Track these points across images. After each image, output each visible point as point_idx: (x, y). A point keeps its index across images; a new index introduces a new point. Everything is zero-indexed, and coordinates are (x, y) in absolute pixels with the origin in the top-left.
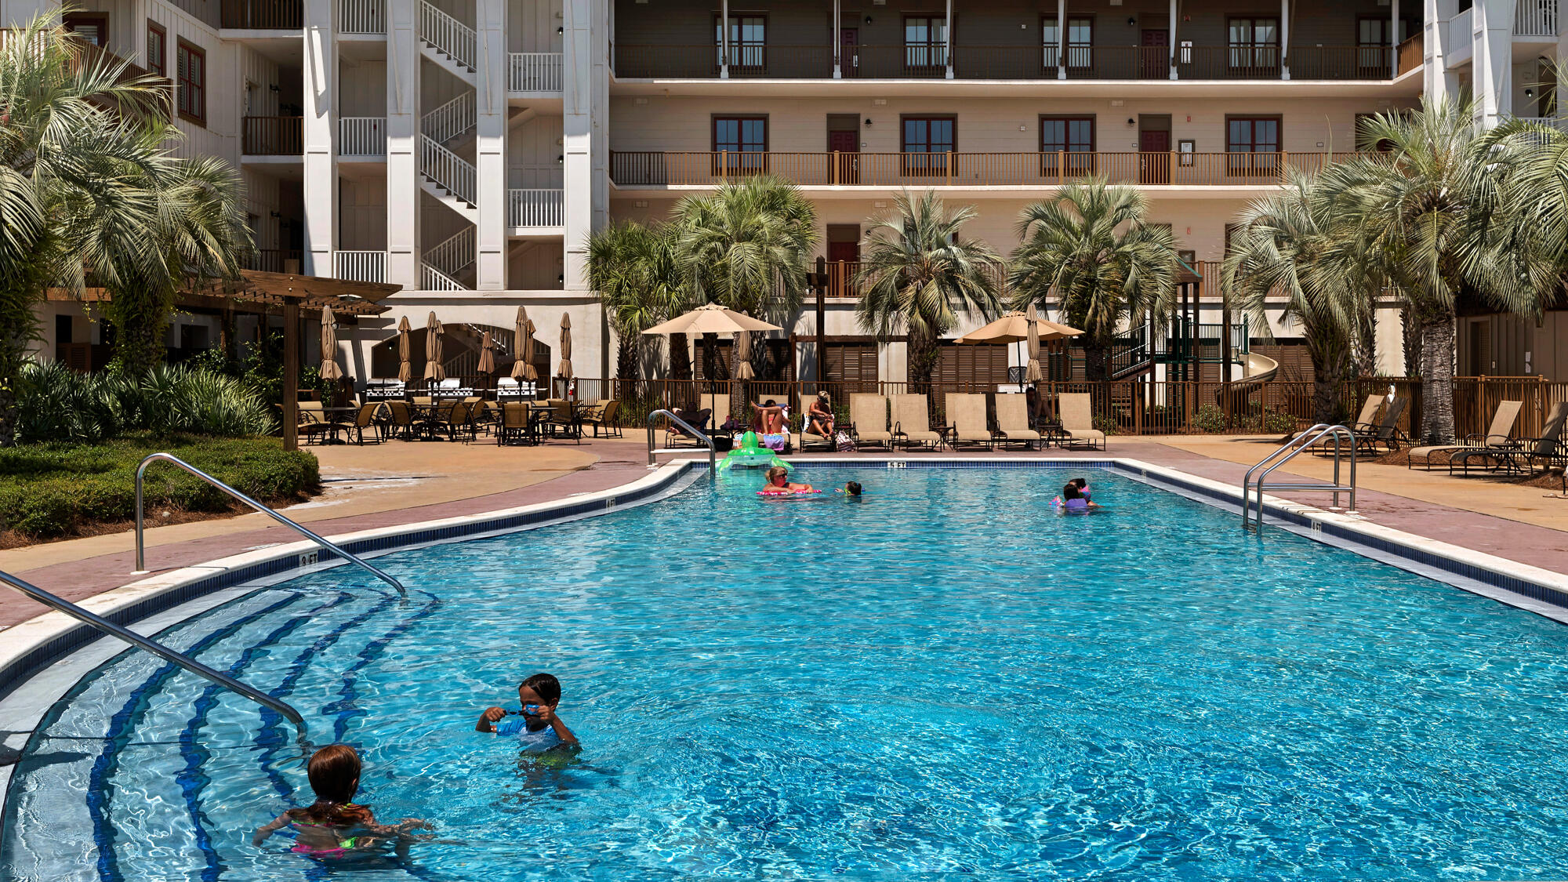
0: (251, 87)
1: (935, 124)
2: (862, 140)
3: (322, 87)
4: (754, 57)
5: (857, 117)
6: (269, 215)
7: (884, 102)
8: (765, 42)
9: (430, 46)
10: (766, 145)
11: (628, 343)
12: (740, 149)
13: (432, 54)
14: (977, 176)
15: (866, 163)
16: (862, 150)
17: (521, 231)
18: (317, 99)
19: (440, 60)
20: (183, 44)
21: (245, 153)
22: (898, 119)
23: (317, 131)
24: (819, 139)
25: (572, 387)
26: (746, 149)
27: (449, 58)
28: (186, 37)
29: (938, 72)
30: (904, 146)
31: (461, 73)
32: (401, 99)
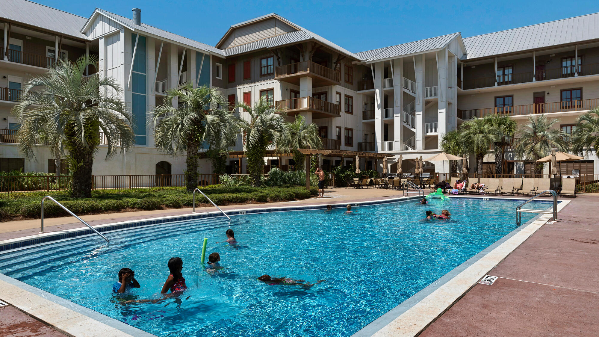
0: (365, 104)
1: (574, 92)
2: (546, 99)
3: (379, 102)
4: (508, 78)
5: (544, 92)
6: (371, 134)
7: (554, 87)
8: (512, 73)
9: (405, 88)
10: (512, 104)
11: (454, 163)
12: (504, 106)
13: (406, 91)
14: (590, 107)
15: (547, 106)
16: (546, 102)
17: (428, 134)
18: (378, 105)
19: (408, 92)
20: (346, 96)
21: (363, 120)
22: (559, 92)
23: (378, 113)
24: (531, 100)
25: (438, 175)
26: (506, 106)
27: (410, 91)
28: (347, 94)
29: (572, 75)
30: (561, 100)
31: (413, 94)
32: (397, 103)
